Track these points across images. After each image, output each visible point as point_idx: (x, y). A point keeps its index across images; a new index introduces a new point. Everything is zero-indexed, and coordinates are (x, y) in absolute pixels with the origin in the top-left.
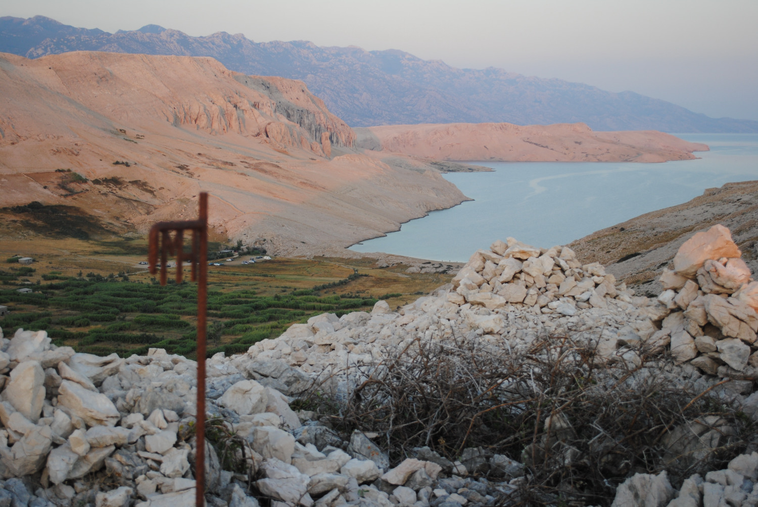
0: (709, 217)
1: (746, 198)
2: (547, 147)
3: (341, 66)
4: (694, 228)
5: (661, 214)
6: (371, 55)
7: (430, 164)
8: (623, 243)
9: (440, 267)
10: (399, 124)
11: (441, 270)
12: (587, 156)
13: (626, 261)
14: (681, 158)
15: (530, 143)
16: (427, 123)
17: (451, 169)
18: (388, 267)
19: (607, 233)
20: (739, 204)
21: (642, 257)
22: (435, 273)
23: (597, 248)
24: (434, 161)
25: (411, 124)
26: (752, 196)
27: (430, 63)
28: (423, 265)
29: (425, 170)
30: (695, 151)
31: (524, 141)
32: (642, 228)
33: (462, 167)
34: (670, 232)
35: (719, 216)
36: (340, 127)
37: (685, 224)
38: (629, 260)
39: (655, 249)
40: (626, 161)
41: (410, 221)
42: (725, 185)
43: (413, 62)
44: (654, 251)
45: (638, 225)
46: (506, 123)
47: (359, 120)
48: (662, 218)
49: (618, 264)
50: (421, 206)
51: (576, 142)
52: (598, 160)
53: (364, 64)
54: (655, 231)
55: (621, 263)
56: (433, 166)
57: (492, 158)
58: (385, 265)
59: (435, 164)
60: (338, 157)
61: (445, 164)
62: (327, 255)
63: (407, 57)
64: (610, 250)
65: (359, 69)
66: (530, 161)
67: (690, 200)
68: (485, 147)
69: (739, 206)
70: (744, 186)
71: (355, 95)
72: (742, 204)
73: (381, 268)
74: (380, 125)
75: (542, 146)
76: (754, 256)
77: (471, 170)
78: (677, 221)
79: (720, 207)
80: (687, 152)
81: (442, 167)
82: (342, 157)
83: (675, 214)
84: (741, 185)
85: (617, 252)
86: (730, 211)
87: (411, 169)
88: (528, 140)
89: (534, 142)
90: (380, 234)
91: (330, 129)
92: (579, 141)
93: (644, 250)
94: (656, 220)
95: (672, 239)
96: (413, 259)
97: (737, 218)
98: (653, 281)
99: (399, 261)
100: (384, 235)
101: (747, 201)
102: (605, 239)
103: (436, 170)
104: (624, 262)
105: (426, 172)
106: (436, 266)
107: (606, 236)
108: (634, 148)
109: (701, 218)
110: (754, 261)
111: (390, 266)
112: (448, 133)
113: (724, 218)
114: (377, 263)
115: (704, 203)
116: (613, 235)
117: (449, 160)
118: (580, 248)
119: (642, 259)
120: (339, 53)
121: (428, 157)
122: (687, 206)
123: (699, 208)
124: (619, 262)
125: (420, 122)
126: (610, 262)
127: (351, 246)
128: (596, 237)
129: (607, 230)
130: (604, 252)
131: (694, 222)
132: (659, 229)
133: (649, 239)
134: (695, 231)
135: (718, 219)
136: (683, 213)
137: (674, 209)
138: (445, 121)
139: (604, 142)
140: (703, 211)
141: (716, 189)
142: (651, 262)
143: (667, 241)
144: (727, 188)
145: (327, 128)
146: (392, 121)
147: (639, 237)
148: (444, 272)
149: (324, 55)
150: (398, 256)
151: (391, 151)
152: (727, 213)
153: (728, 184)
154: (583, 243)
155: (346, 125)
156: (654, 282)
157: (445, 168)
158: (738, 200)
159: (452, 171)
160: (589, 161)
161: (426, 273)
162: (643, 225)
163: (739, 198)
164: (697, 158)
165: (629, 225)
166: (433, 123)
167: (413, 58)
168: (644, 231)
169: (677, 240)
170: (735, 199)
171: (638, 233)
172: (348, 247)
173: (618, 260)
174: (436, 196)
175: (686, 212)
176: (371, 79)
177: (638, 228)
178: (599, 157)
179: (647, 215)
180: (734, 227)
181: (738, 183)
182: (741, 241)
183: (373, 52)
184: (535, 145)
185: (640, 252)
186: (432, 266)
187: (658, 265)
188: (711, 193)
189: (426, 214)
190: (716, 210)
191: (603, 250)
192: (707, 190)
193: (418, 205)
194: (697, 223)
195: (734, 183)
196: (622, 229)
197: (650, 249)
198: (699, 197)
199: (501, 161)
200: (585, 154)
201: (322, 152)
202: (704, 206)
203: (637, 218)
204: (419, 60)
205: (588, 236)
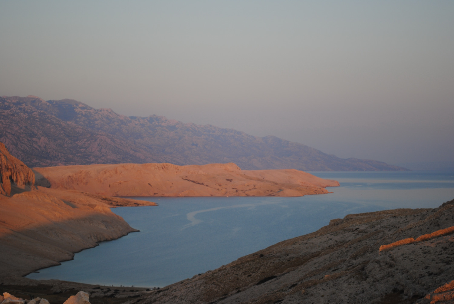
0: (333, 244)
1: (363, 227)
2: (203, 184)
3: (21, 114)
4: (320, 253)
5: (294, 241)
6: (48, 104)
7: (100, 200)
8: (262, 267)
9: (108, 291)
10: (73, 164)
11: (109, 294)
12: (237, 191)
13: (264, 283)
14: (316, 192)
15: (188, 180)
16: (98, 163)
17: (119, 204)
18: (61, 292)
19: (249, 259)
20: (357, 232)
21: (277, 279)
22: (104, 297)
23: (240, 273)
24: (104, 197)
25: (85, 164)
26: (367, 226)
27: (101, 111)
28: (93, 290)
29: (96, 205)
30: (328, 186)
31: (183, 179)
32: (278, 255)
33: (129, 202)
34: (301, 257)
35: (341, 243)
36: (20, 168)
37: (314, 250)
38: (267, 282)
39: (288, 272)
40: (270, 195)
41: (82, 250)
42: (346, 217)
43: (86, 110)
44: (287, 274)
45: (274, 252)
46: (167, 164)
47: (37, 161)
48: (294, 246)
49: (257, 286)
50: (93, 237)
51: (228, 180)
52: (247, 195)
53: (42, 111)
54: (288, 257)
55: (260, 285)
56: (103, 201)
57: (155, 194)
58: (59, 291)
59: (105, 199)
60: (17, 195)
61: (114, 200)
62: (6, 283)
63: (80, 106)
64: (251, 273)
65: (38, 116)
66: (189, 197)
67: (318, 230)
68: (149, 184)
69: (357, 234)
70: (362, 217)
71: (34, 139)
72: (360, 232)
73: (56, 293)
74: (55, 166)
75: (199, 183)
76: (364, 277)
77: (137, 204)
78: (306, 248)
79: (342, 236)
80: (321, 188)
81: (111, 202)
82: (20, 194)
83: (305, 242)
84: (359, 216)
85: (257, 275)
86: (351, 238)
87: (83, 205)
88: (187, 178)
89: (192, 180)
90: (55, 263)
91: (11, 169)
92: (230, 179)
93: (279, 274)
94: (289, 248)
95: (302, 263)
96: (84, 284)
97: (355, 245)
98: (282, 300)
99: (71, 287)
100: (58, 263)
101: (363, 230)
102: (247, 264)
103: (106, 205)
104: (262, 284)
105: (97, 207)
106: (104, 291)
107: (248, 261)
108: (276, 184)
109: (326, 245)
110: (364, 282)
111: (64, 291)
112: (117, 172)
113: (344, 245)
114: (51, 289)
115: (329, 232)
116: (254, 261)
117: (117, 196)
118: (226, 272)
119: (277, 281)
120: (19, 102)
121: (99, 193)
122: (315, 234)
123: (325, 236)
124: (258, 284)
125: (92, 162)
126: (251, 284)
127: (28, 274)
128: (240, 263)
129: (250, 256)
130: (246, 276)
131: (320, 248)
132: (292, 255)
133: (284, 264)
134: (321, 256)
135: (340, 246)
136: (311, 241)
137: (304, 237)
138: (114, 162)
139: (251, 179)
140: (328, 239)
141: (339, 219)
142: (284, 284)
143: (299, 265)
144: (349, 218)
145: (8, 169)
146: (68, 162)
147: (276, 262)
148: (112, 296)
149: (6, 104)
150: (71, 283)
151: (66, 188)
152: (348, 240)
153: (349, 215)
154: (229, 267)
155: (25, 165)
156: (283, 302)
157: (114, 203)
158: (356, 229)
159: (120, 205)
160: (239, 196)
161: (96, 297)
162: (279, 252)
163: (357, 227)
164: (329, 193)
165: (267, 252)
166: (104, 163)
167: (85, 107)
168: (280, 257)
169: (306, 264)
170: (354, 228)
171: (274, 259)
172: (25, 275)
173: (257, 282)
174: (105, 228)
175: (314, 240)
176: (49, 125)
177: (275, 255)
178: (247, 192)
179: (282, 242)
180: (352, 253)
181: (357, 215)
182: (357, 264)
183: (50, 102)
184: (192, 183)
185: (276, 275)
186: (101, 291)
187: (289, 286)
188: (335, 223)
189: (97, 244)
190: (338, 238)
191: (245, 274)
192: (332, 221)
193: (89, 236)
194: (323, 249)
195: (354, 215)
196: (262, 256)
197: (284, 273)
198: (326, 227)
199: (163, 197)
200: (235, 190)
201: (2, 190)
202: (328, 235)
203: (275, 246)
204: (91, 108)
205: (233, 262)
